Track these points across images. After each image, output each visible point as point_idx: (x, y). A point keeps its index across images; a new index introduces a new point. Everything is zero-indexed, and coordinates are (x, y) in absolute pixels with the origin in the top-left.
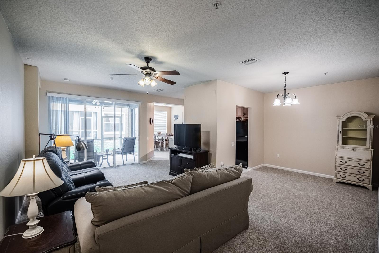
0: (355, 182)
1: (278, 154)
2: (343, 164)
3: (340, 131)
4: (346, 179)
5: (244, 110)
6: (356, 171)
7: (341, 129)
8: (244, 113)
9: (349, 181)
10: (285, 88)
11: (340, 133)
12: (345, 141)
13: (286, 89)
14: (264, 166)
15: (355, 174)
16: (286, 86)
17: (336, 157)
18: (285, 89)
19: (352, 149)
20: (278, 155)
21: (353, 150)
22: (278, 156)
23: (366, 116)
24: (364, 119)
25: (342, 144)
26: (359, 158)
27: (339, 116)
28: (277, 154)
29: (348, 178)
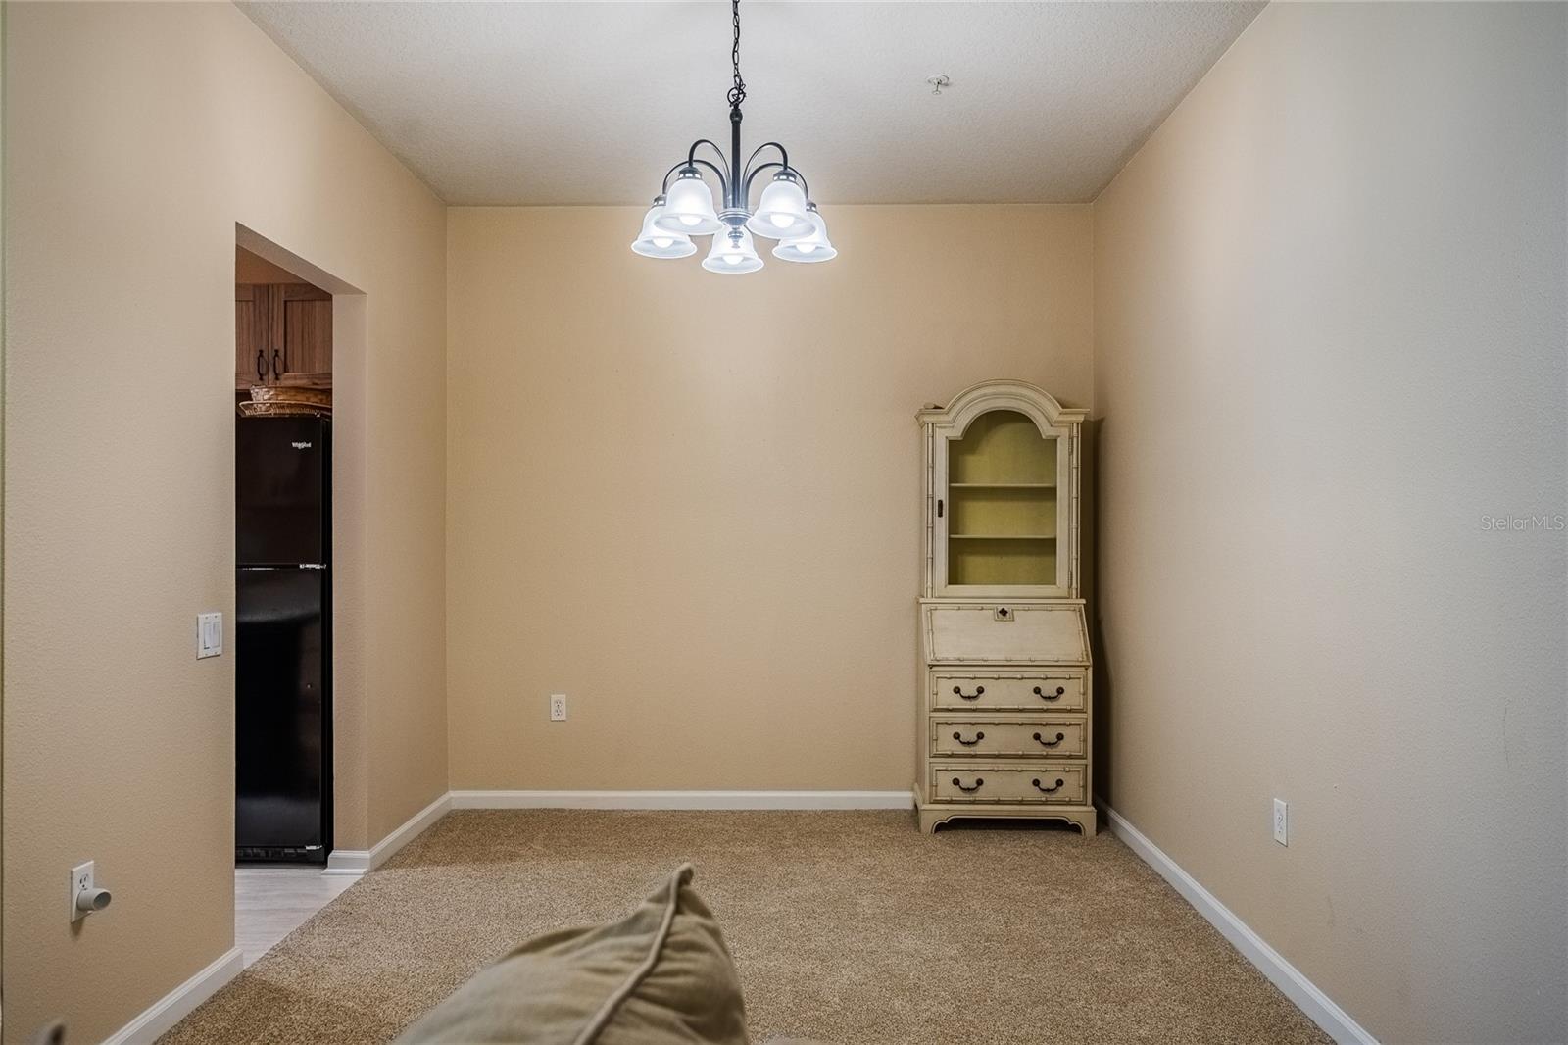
0: (1021, 803)
1: (563, 697)
2: (968, 704)
3: (940, 502)
4: (981, 794)
5: (270, 328)
6: (1022, 741)
7: (942, 493)
8: (269, 355)
9: (998, 802)
10: (736, 105)
11: (940, 515)
12: (959, 563)
13: (741, 116)
14: (455, 806)
15: (1022, 757)
16: (740, 87)
17: (931, 666)
18: (736, 116)
19: (1000, 608)
20: (559, 704)
21: (1004, 612)
22: (563, 708)
23: (1054, 411)
24: (1046, 431)
25: (949, 584)
26: (1040, 657)
27: (936, 407)
28: (554, 697)
29: (993, 786)
